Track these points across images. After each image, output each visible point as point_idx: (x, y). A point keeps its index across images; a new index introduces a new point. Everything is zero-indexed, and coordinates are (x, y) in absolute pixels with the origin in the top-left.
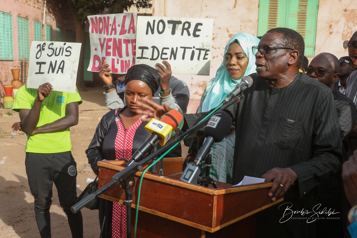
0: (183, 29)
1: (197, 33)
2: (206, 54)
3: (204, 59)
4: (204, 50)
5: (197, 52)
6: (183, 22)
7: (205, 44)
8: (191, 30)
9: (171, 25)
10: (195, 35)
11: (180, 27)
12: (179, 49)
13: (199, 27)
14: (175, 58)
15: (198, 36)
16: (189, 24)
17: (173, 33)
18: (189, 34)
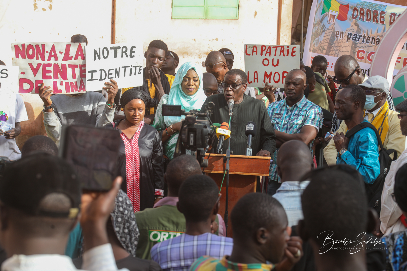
1: (133, 54)
2: (140, 70)
3: (139, 73)
4: (138, 66)
5: (134, 69)
6: (121, 47)
8: (128, 53)
9: (113, 51)
11: (120, 51)
12: (121, 68)
13: (134, 50)
14: (119, 77)
16: (126, 48)
17: (115, 56)
18: (127, 56)
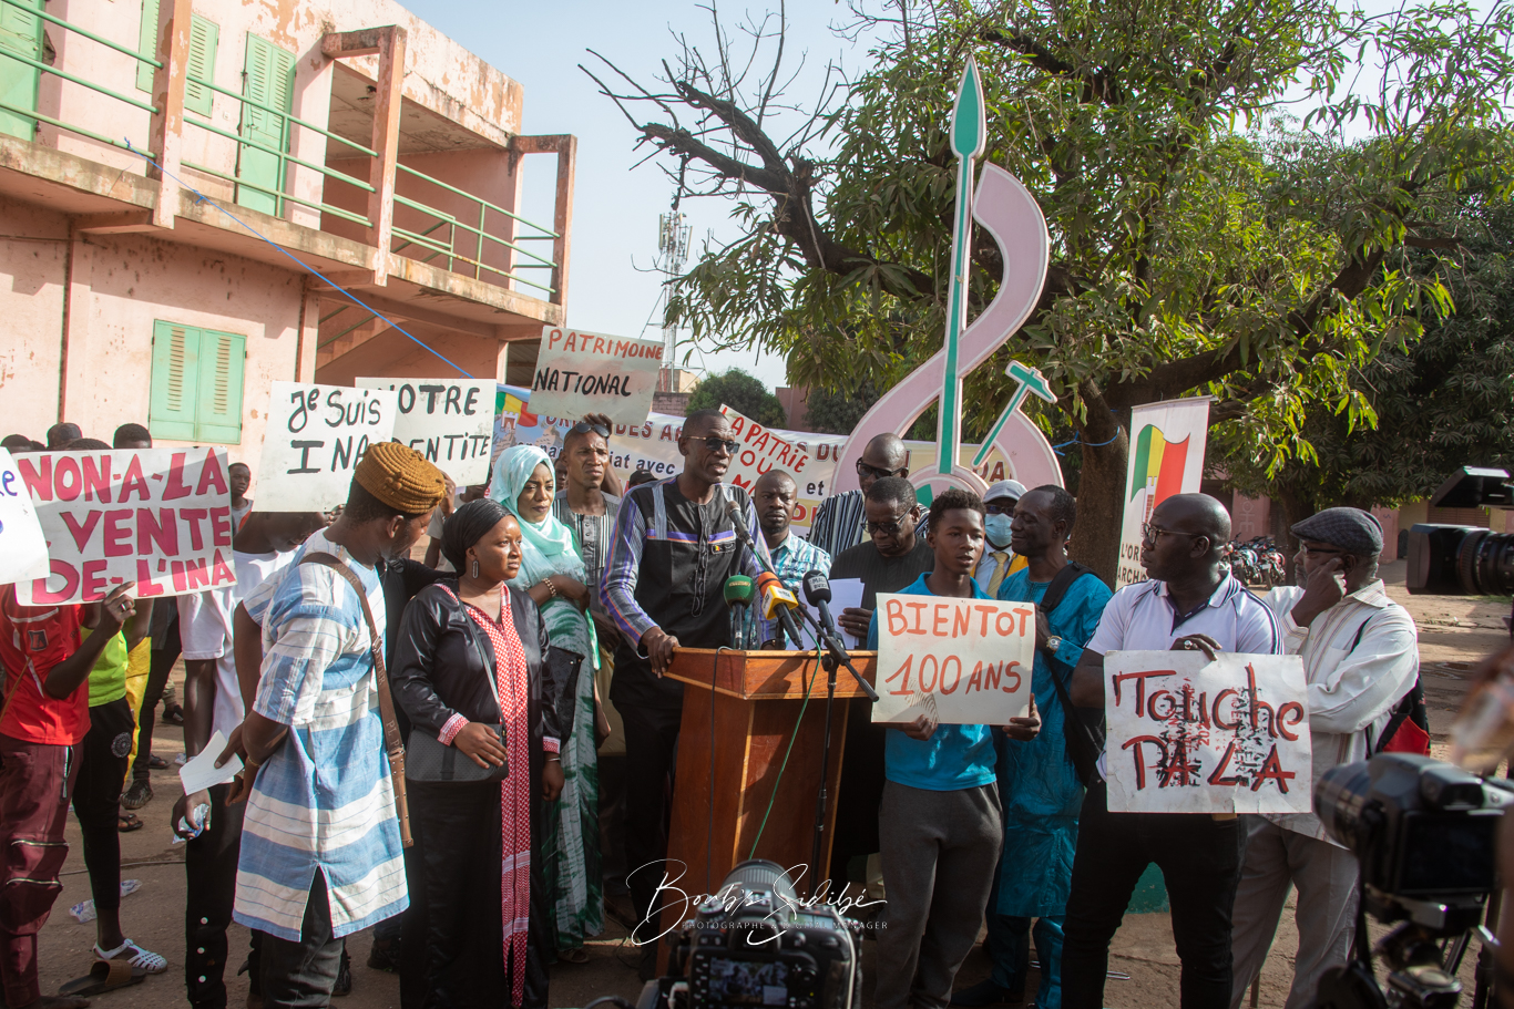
0: (449, 400)
1: (472, 407)
2: (485, 445)
3: (482, 453)
4: (481, 437)
5: (471, 443)
6: (447, 388)
7: (484, 426)
8: (462, 402)
9: (426, 395)
10: (469, 412)
11: (442, 397)
12: (442, 440)
13: (475, 396)
15: (473, 412)
16: (458, 390)
17: (431, 409)
18: (458, 411)
